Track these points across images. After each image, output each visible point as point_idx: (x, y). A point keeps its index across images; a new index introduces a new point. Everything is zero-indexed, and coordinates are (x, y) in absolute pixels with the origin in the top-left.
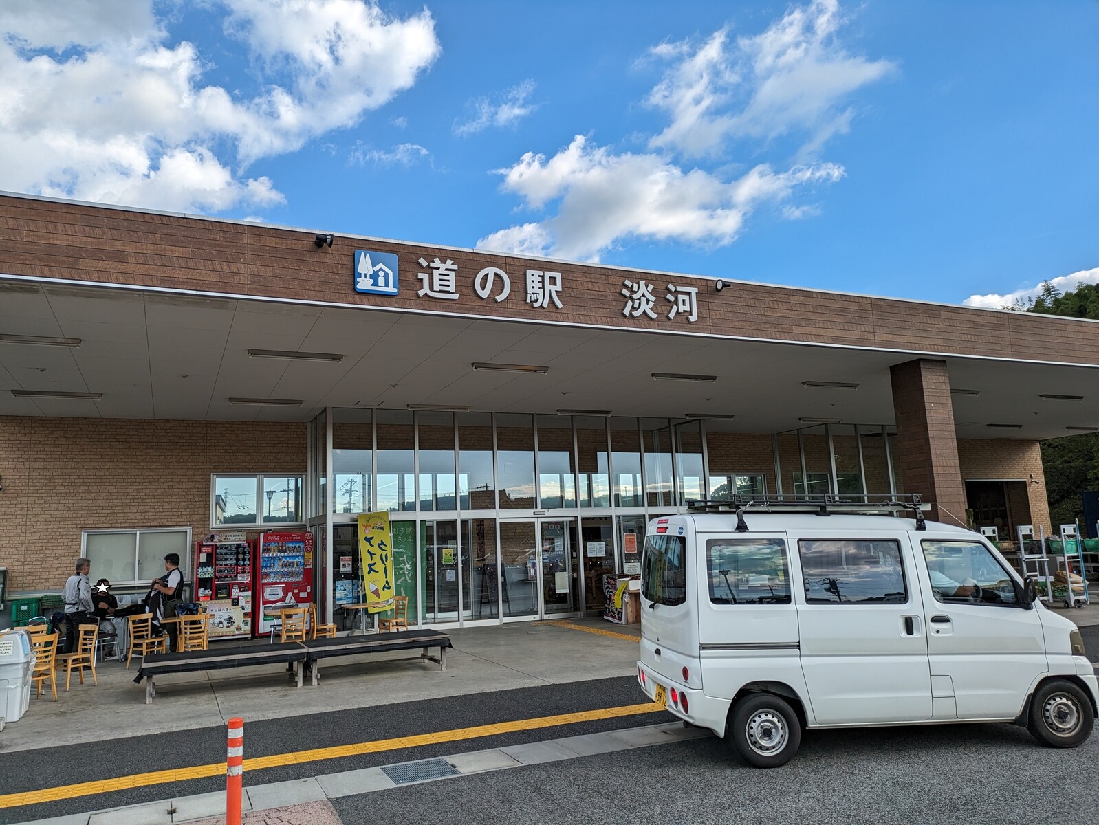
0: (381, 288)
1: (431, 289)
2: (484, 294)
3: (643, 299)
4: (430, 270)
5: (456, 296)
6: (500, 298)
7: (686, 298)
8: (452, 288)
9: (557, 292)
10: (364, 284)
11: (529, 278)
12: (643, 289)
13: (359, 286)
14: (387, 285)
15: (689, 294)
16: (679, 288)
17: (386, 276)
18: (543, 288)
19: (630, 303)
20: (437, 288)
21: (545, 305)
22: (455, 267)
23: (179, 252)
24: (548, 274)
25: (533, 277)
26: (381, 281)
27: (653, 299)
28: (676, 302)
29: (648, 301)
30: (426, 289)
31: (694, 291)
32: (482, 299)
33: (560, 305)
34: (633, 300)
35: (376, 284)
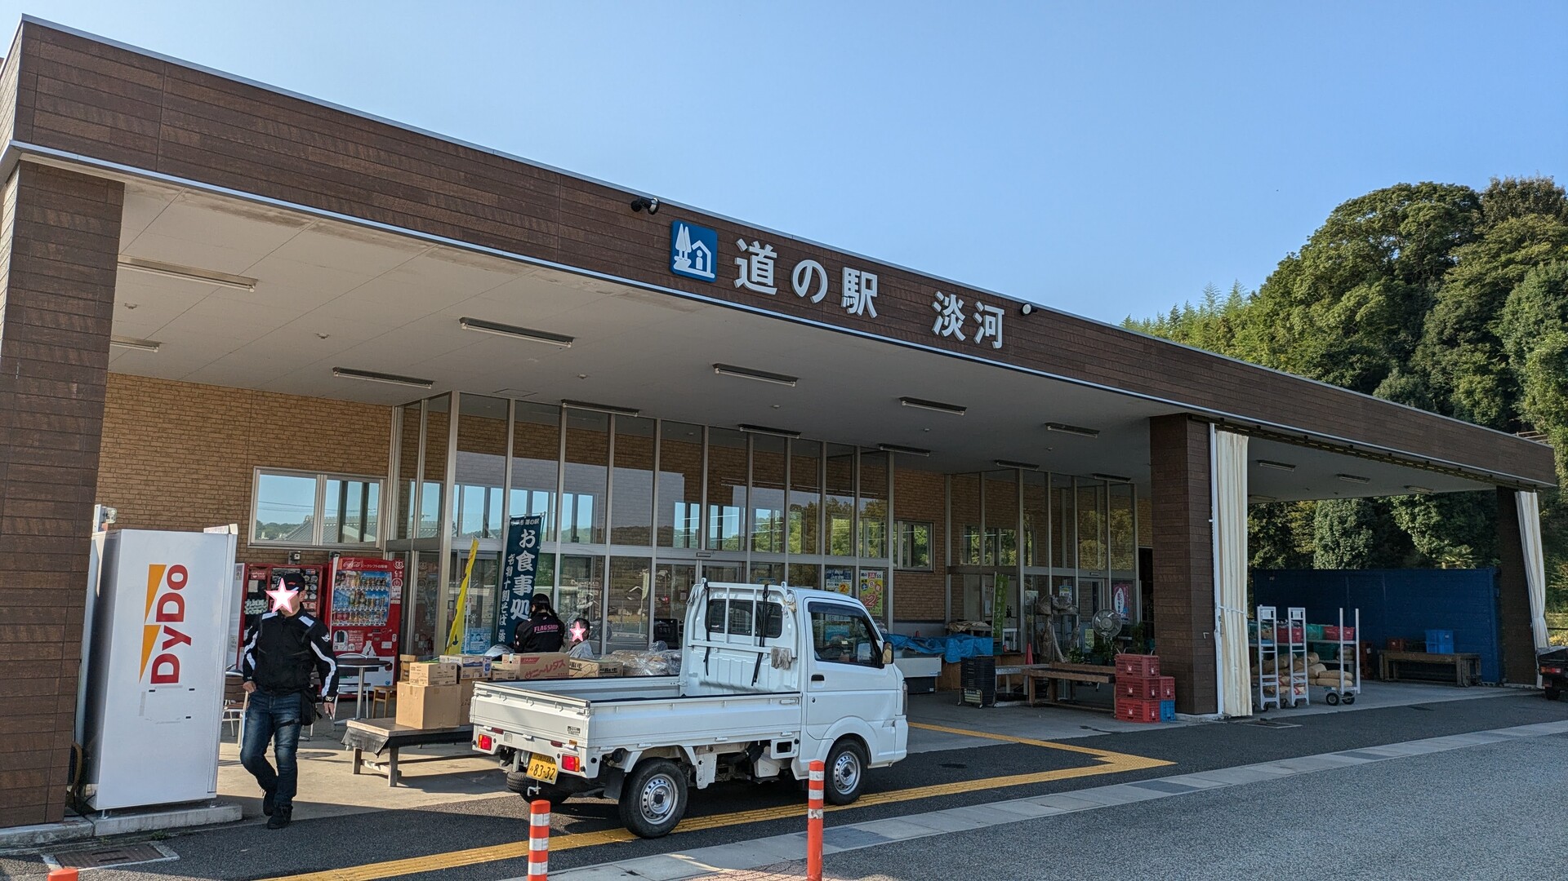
0: (697, 272)
1: (749, 279)
2: (802, 291)
3: (954, 317)
4: (748, 255)
5: (773, 291)
6: (816, 299)
7: (993, 319)
8: (770, 281)
9: (872, 297)
10: (682, 264)
11: (846, 278)
12: (954, 305)
13: (676, 267)
14: (705, 269)
15: (994, 315)
16: (988, 308)
17: (704, 257)
18: (858, 291)
19: (940, 320)
20: (755, 278)
21: (860, 312)
22: (774, 255)
23: (487, 198)
24: (865, 275)
25: (850, 275)
26: (699, 262)
27: (962, 317)
28: (983, 324)
29: (957, 319)
30: (741, 281)
31: (1001, 312)
32: (798, 297)
33: (874, 314)
34: (943, 316)
35: (693, 266)
